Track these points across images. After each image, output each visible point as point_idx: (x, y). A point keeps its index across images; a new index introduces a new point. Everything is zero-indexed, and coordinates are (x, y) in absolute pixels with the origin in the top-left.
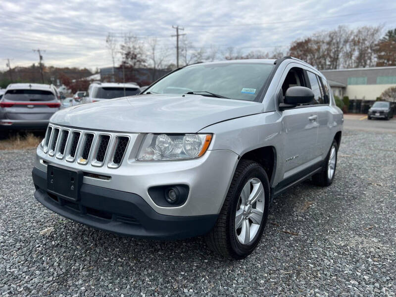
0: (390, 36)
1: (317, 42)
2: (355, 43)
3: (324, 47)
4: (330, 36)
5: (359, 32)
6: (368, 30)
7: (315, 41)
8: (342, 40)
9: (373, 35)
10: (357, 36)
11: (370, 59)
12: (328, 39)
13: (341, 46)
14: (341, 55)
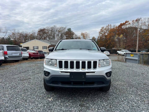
0: (68, 30)
1: (48, 30)
2: (59, 32)
3: (50, 32)
4: (51, 28)
5: (60, 28)
6: (63, 28)
7: (47, 30)
8: (55, 30)
9: (64, 29)
10: (60, 29)
11: (64, 37)
12: (51, 29)
13: (55, 32)
14: (55, 35)
